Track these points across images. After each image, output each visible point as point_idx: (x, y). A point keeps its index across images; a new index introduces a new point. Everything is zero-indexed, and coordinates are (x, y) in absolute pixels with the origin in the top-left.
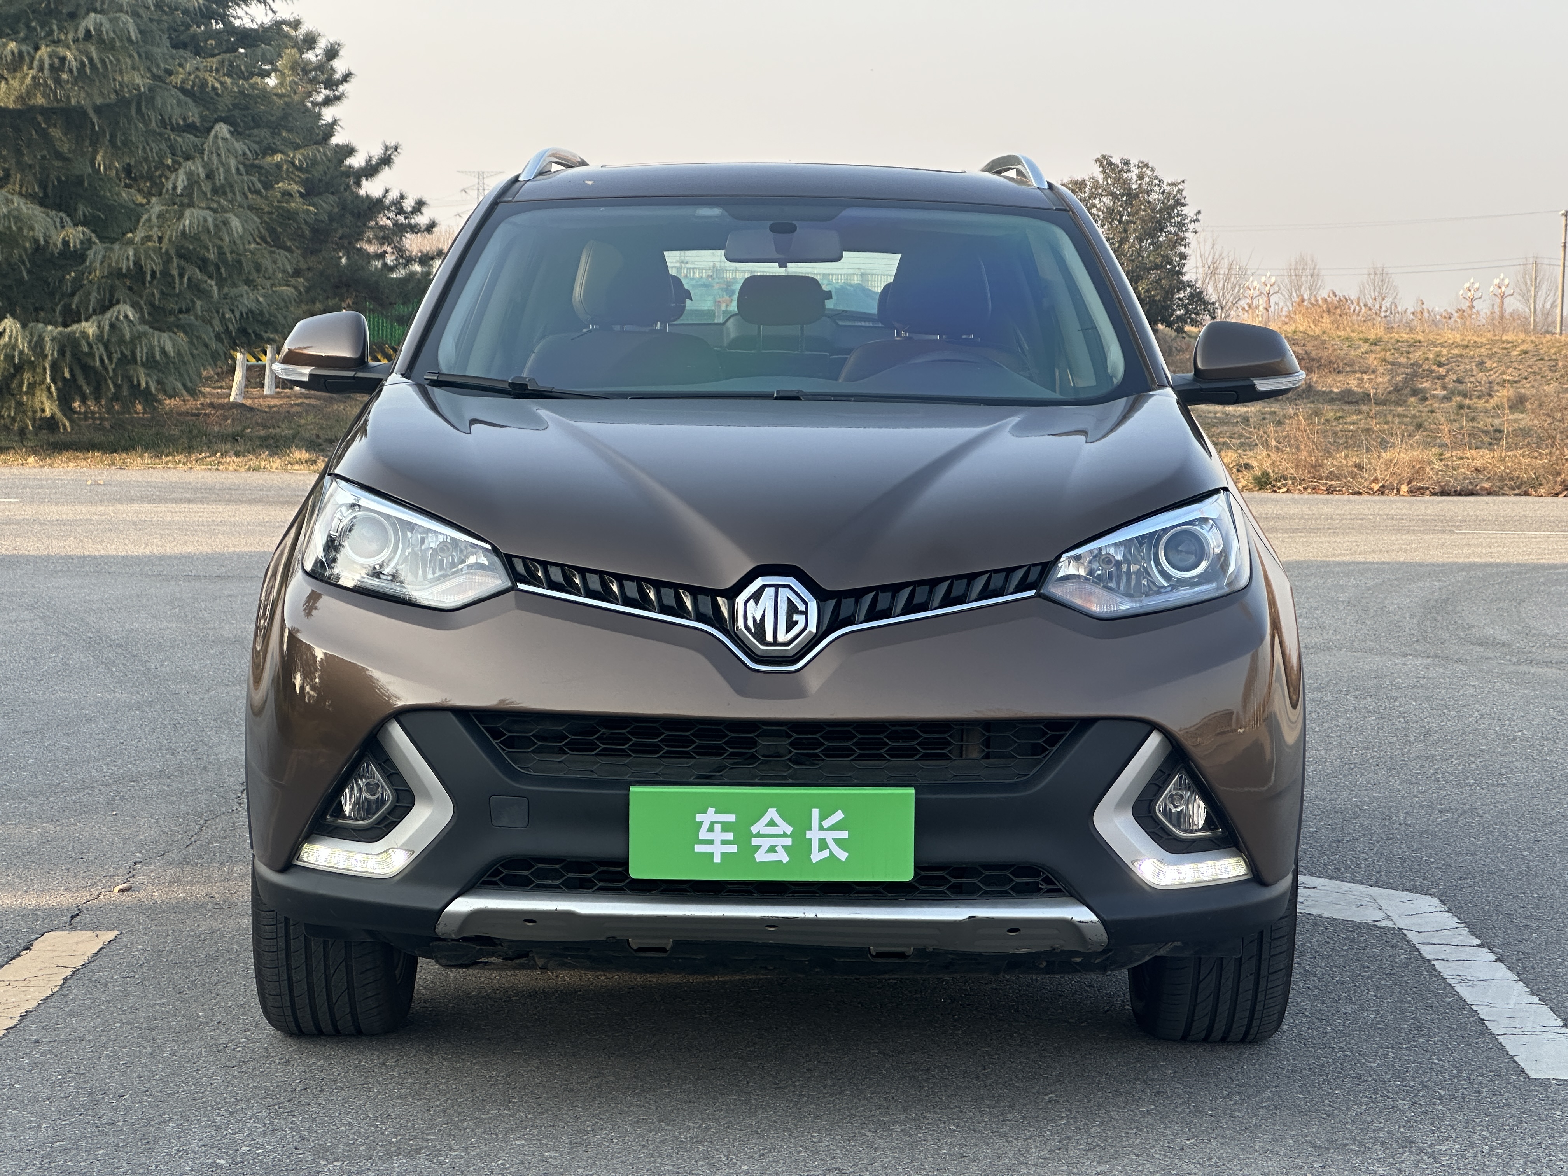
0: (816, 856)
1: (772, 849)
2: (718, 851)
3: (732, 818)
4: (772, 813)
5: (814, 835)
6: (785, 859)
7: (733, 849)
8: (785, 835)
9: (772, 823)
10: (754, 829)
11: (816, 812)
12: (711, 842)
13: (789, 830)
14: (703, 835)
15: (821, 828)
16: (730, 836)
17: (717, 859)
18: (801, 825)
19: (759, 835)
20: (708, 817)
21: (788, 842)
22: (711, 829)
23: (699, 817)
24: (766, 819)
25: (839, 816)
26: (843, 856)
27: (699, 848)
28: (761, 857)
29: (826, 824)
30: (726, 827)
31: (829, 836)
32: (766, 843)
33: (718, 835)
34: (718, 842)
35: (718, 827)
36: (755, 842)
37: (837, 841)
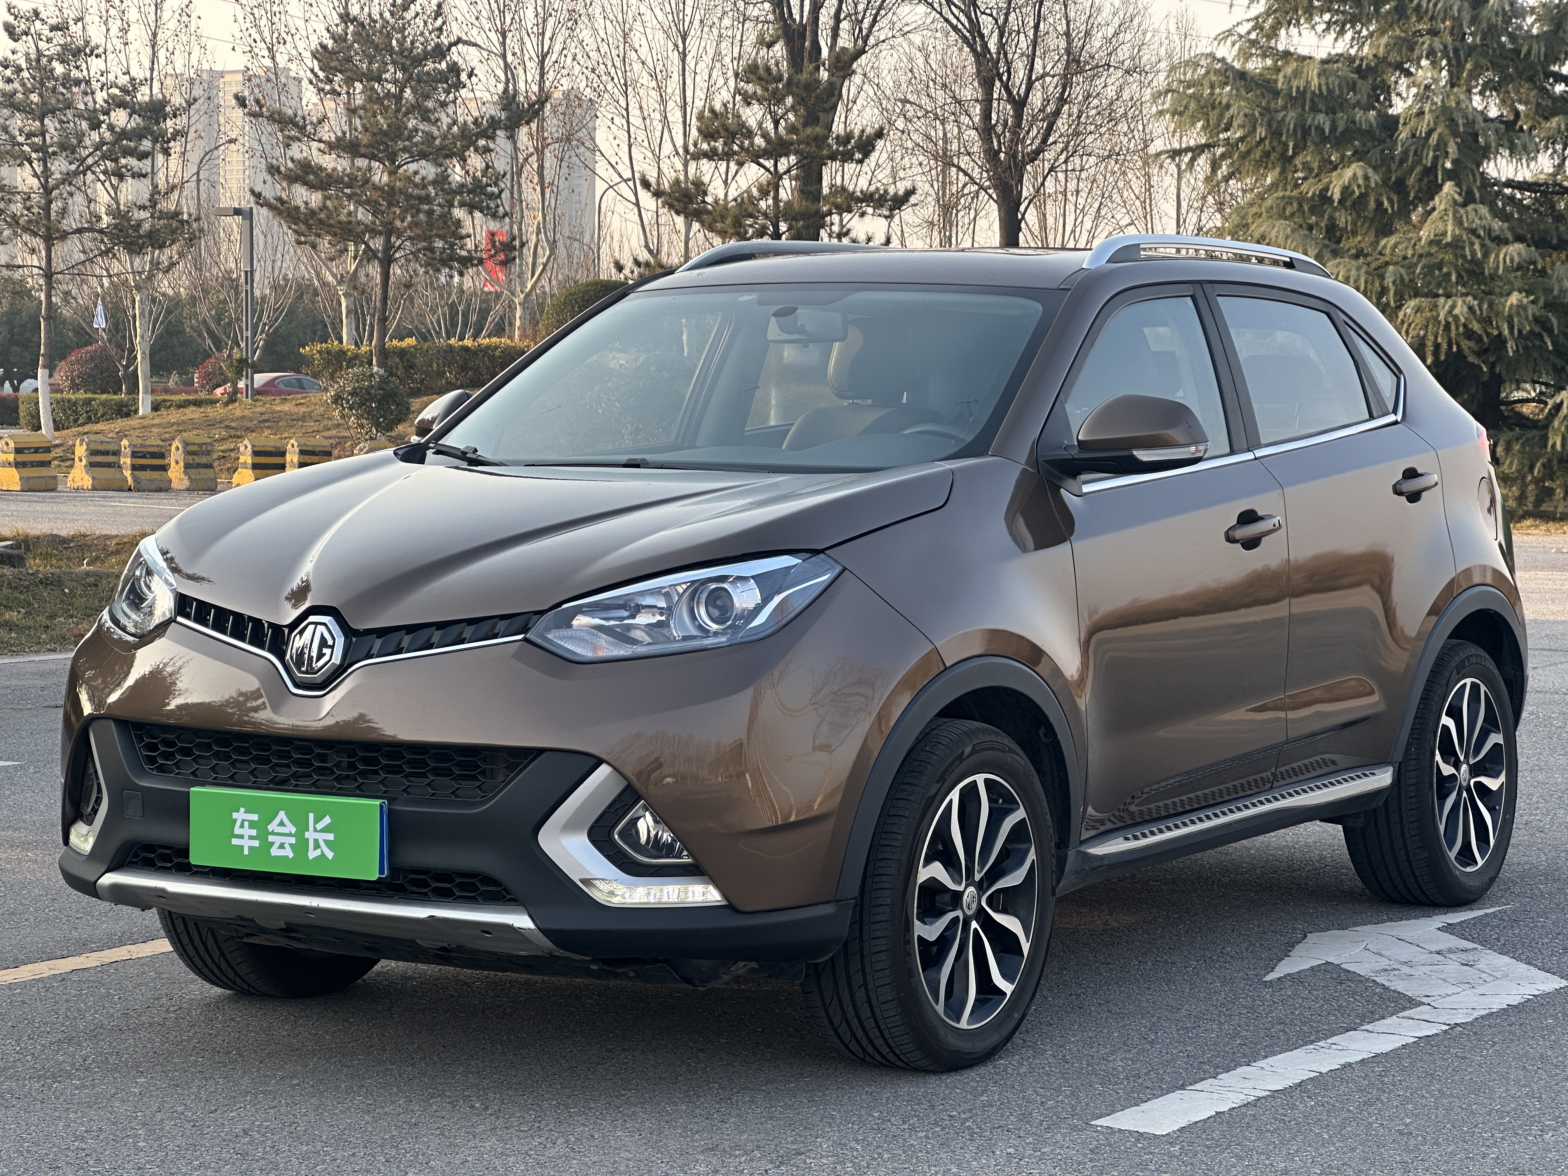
0: (312, 854)
1: (282, 846)
2: (247, 843)
3: (255, 817)
4: (282, 815)
5: (310, 835)
6: (291, 855)
7: (256, 843)
8: (290, 835)
9: (282, 824)
10: (270, 828)
11: (311, 816)
12: (241, 837)
13: (293, 830)
14: (237, 831)
15: (315, 830)
16: (254, 832)
17: (246, 852)
18: (302, 827)
19: (273, 833)
20: (240, 816)
21: (293, 840)
22: (242, 826)
23: (235, 815)
24: (277, 821)
25: (327, 820)
26: (330, 855)
27: (235, 842)
28: (275, 852)
29: (320, 826)
30: (252, 825)
31: (322, 837)
32: (278, 840)
33: (248, 832)
34: (246, 837)
35: (246, 824)
36: (271, 838)
37: (326, 841)
